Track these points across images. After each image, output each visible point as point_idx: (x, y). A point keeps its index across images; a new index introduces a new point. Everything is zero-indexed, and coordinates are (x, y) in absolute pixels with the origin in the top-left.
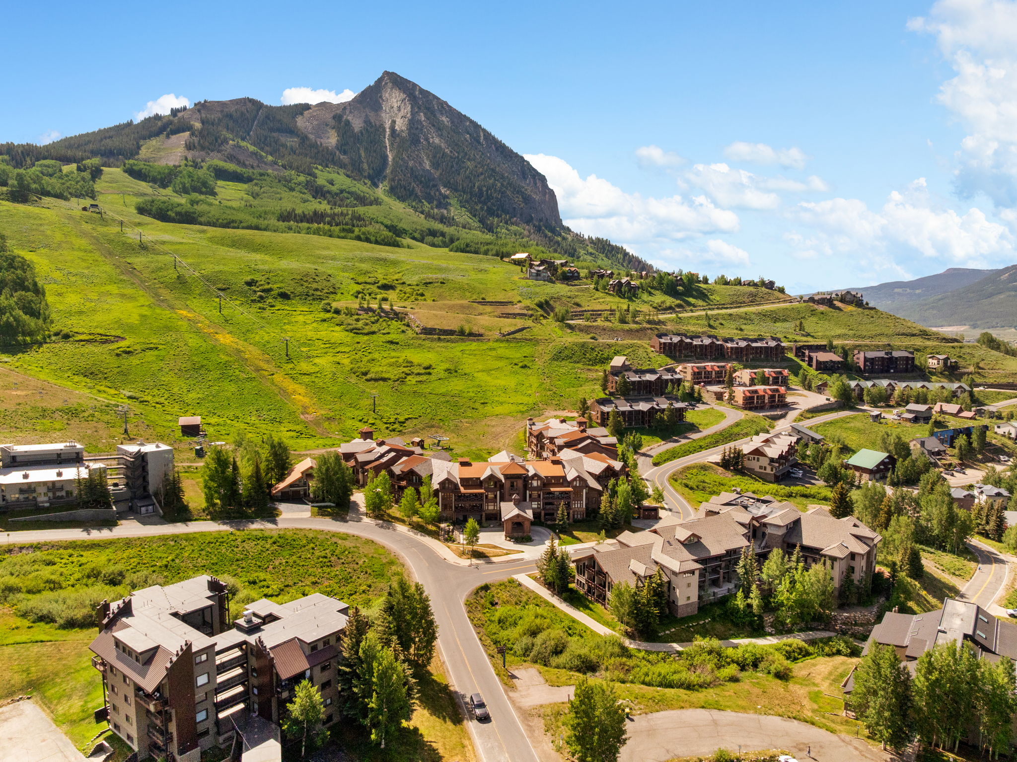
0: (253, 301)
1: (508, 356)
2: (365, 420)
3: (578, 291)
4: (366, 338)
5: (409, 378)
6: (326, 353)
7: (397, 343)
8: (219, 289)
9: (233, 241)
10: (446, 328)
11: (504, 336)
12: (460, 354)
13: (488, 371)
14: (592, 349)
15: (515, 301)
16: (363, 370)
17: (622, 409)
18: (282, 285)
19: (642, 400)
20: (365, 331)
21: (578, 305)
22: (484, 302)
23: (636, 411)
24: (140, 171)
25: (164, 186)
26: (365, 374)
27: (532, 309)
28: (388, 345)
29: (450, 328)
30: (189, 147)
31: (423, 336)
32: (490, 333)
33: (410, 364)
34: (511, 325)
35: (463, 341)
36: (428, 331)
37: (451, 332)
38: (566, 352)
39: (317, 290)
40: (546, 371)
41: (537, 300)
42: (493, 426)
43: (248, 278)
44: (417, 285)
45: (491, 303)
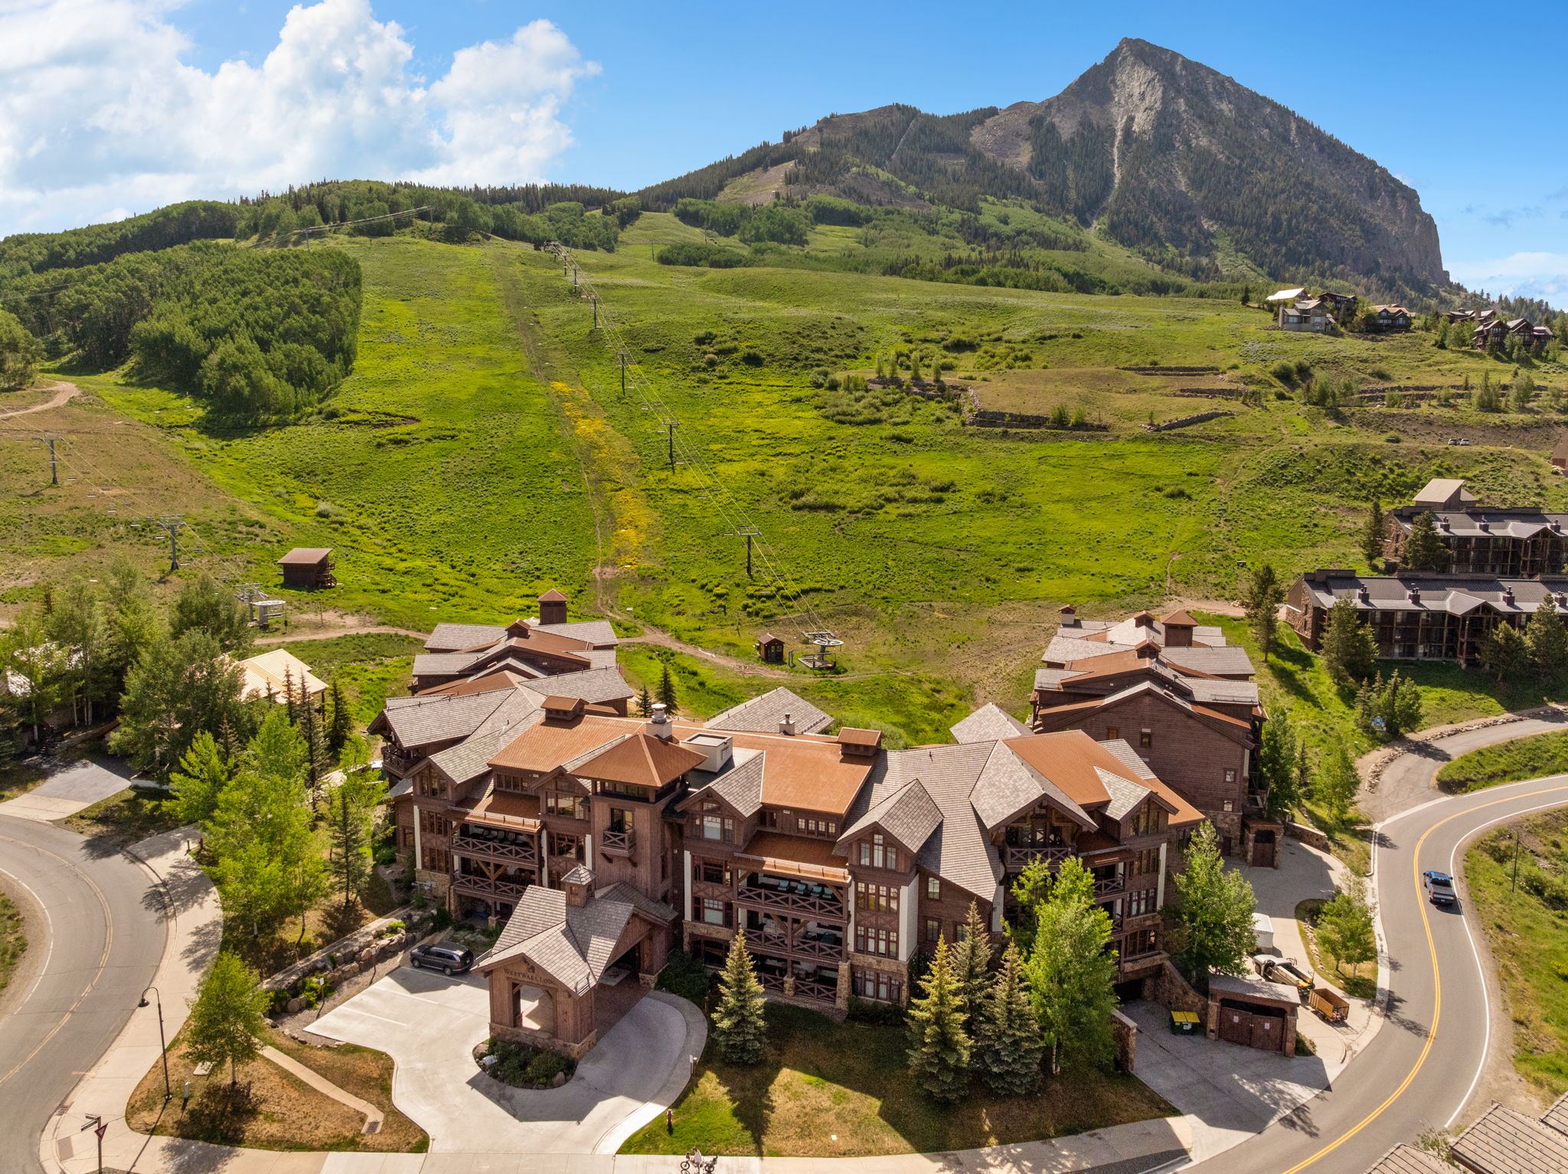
0: (695, 369)
1: (1146, 470)
2: (710, 586)
3: (1393, 349)
4: (855, 430)
5: (889, 507)
6: (752, 455)
7: (909, 441)
8: (646, 351)
9: (737, 285)
10: (1030, 413)
11: (1158, 429)
12: (1033, 464)
13: (1078, 502)
14: (1375, 461)
15: (1223, 367)
16: (797, 488)
18: (758, 342)
20: (860, 418)
21: (1382, 376)
22: (1154, 369)
23: (1433, 614)
24: (697, 212)
25: (728, 233)
26: (796, 495)
27: (1259, 382)
28: (888, 445)
29: (1035, 413)
30: (790, 180)
31: (973, 429)
32: (1128, 424)
33: (910, 479)
34: (1186, 408)
35: (1057, 438)
36: (987, 419)
37: (1038, 422)
38: (1302, 466)
39: (819, 350)
40: (1231, 506)
41: (1275, 366)
42: (1004, 625)
44: (1024, 342)
45: (1167, 371)
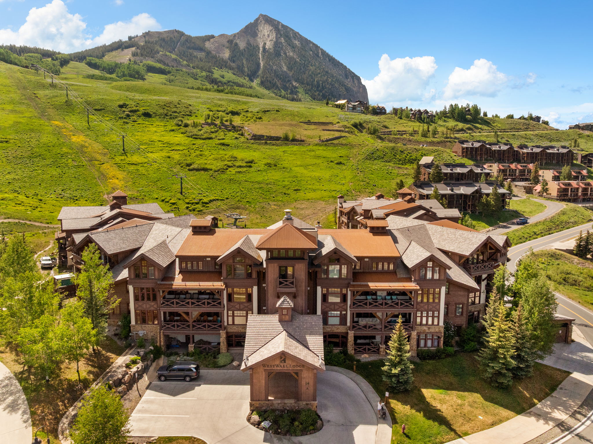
0: (120, 118)
1: (325, 155)
2: (167, 200)
3: (386, 118)
4: (202, 141)
5: (230, 169)
6: (161, 150)
7: (228, 145)
8: (96, 110)
9: (128, 88)
10: (273, 135)
11: (323, 141)
12: (282, 154)
13: (306, 167)
14: (402, 152)
15: (335, 123)
16: (188, 162)
17: (442, 192)
18: (148, 108)
19: (462, 185)
20: (203, 137)
21: (386, 127)
22: (309, 123)
23: (457, 195)
24: (96, 64)
25: (111, 73)
26: (189, 165)
27: (349, 128)
28: (220, 147)
29: (276, 136)
30: (134, 55)
31: (252, 141)
32: (311, 140)
33: (235, 159)
34: (330, 135)
35: (286, 144)
36: (257, 138)
37: (277, 139)
38: (378, 153)
39: (175, 112)
40: (360, 167)
41: (352, 122)
42: (302, 209)
43: (121, 103)
44: (258, 112)
45: (315, 123)
